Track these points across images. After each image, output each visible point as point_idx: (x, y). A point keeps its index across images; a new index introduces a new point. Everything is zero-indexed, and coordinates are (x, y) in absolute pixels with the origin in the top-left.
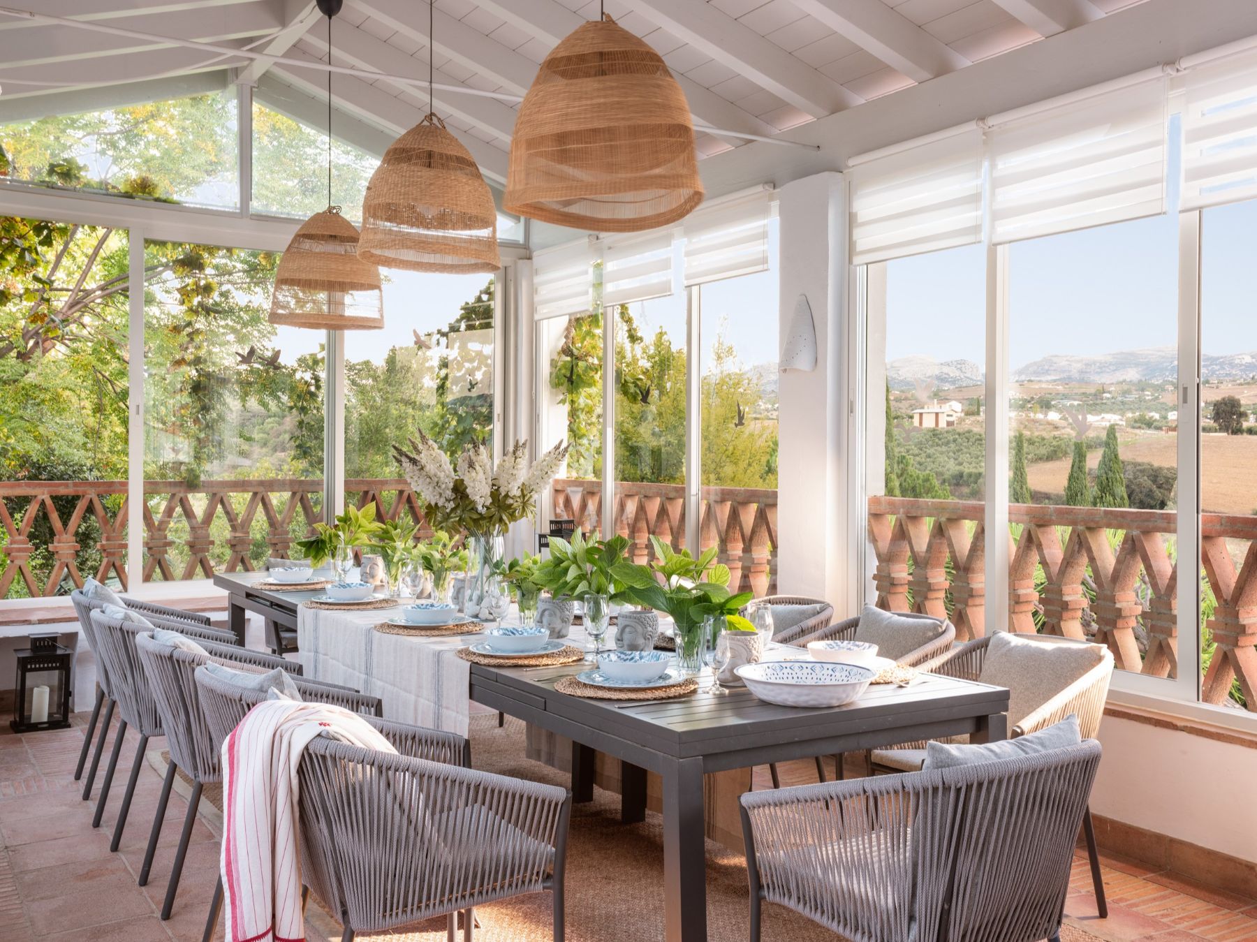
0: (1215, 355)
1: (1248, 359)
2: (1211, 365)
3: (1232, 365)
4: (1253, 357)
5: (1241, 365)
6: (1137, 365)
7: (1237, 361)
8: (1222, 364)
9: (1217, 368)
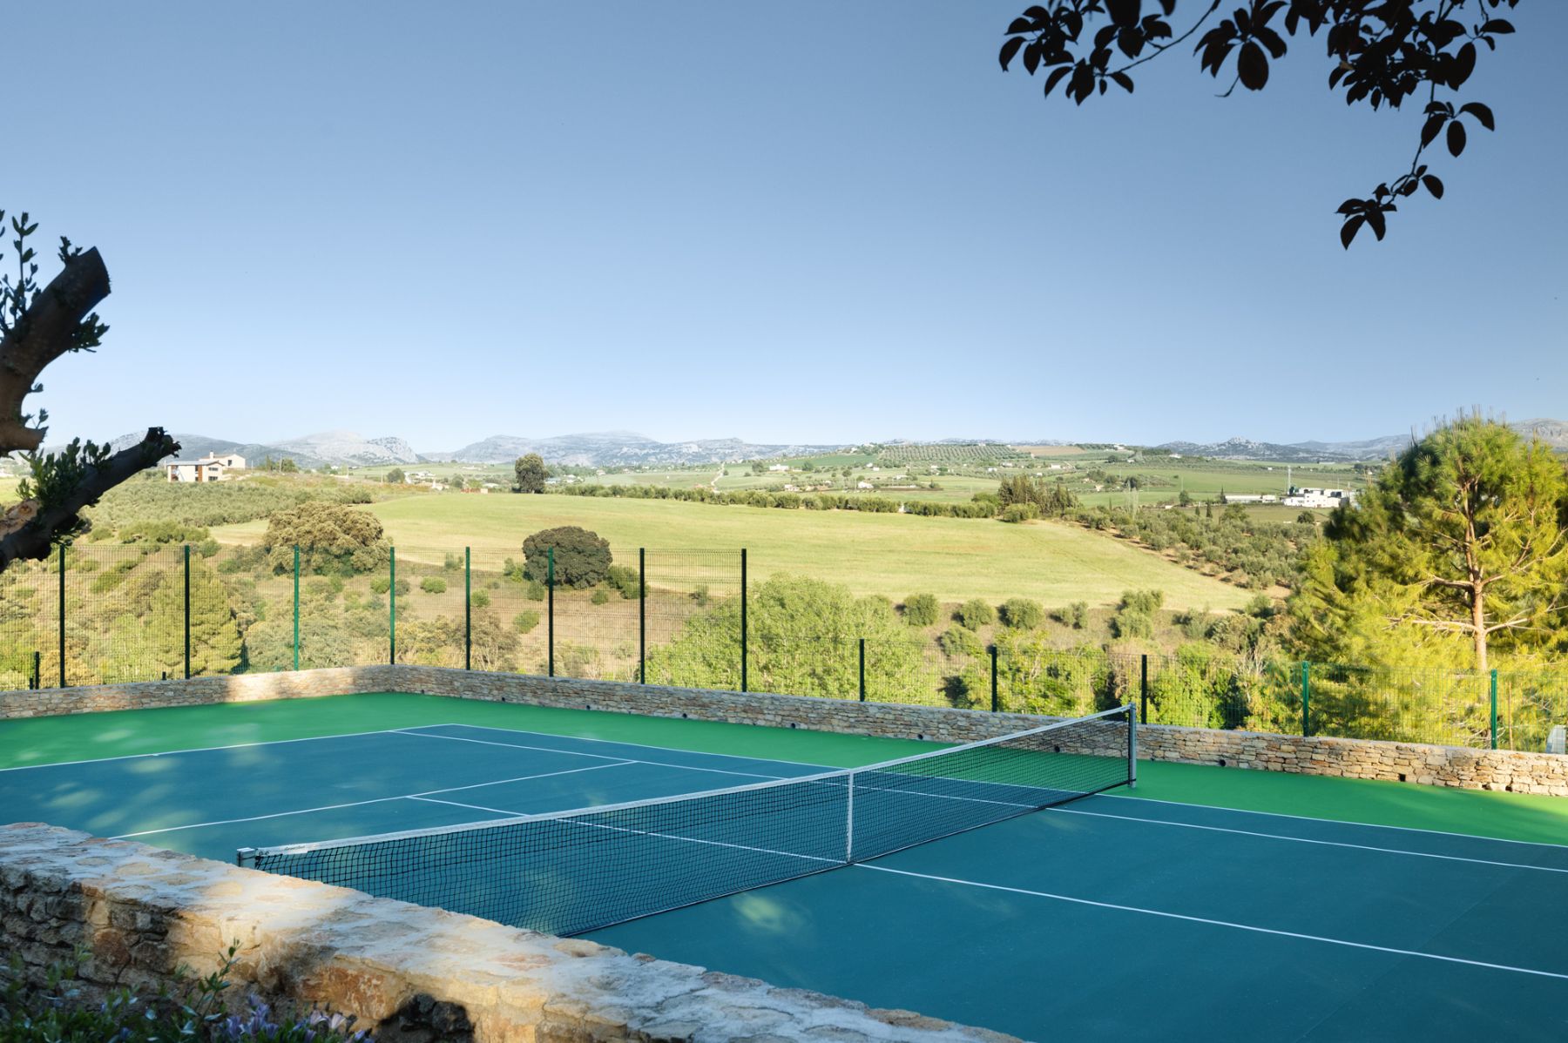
0: (664, 442)
1: (695, 449)
2: (659, 454)
3: (680, 454)
4: (699, 447)
5: (689, 454)
6: (587, 450)
7: (684, 450)
8: (669, 452)
9: (666, 456)
